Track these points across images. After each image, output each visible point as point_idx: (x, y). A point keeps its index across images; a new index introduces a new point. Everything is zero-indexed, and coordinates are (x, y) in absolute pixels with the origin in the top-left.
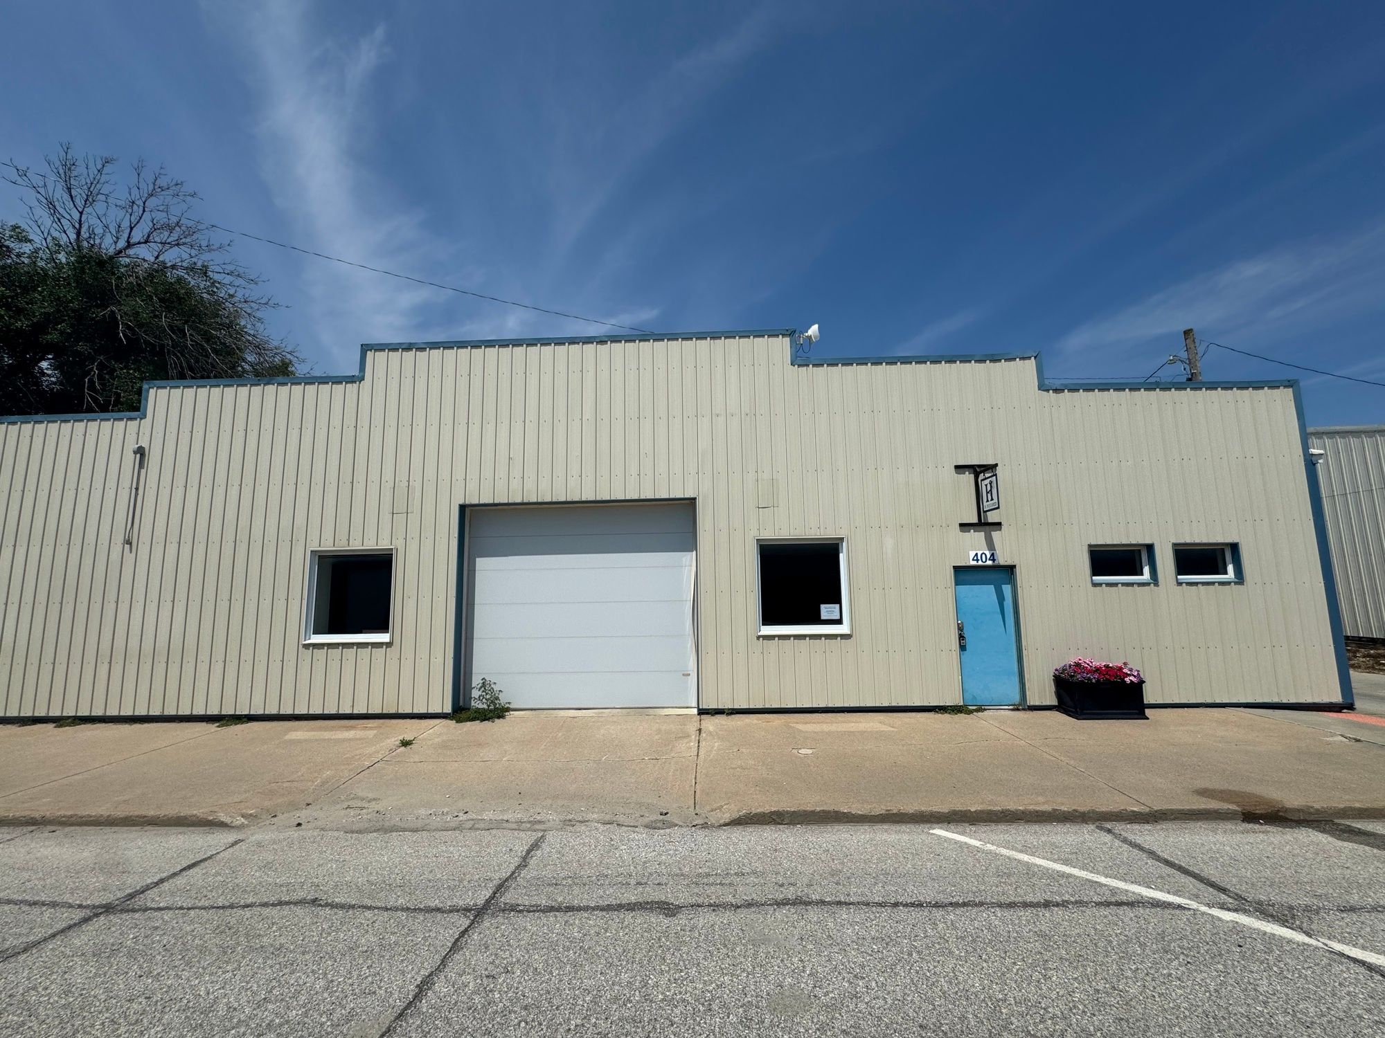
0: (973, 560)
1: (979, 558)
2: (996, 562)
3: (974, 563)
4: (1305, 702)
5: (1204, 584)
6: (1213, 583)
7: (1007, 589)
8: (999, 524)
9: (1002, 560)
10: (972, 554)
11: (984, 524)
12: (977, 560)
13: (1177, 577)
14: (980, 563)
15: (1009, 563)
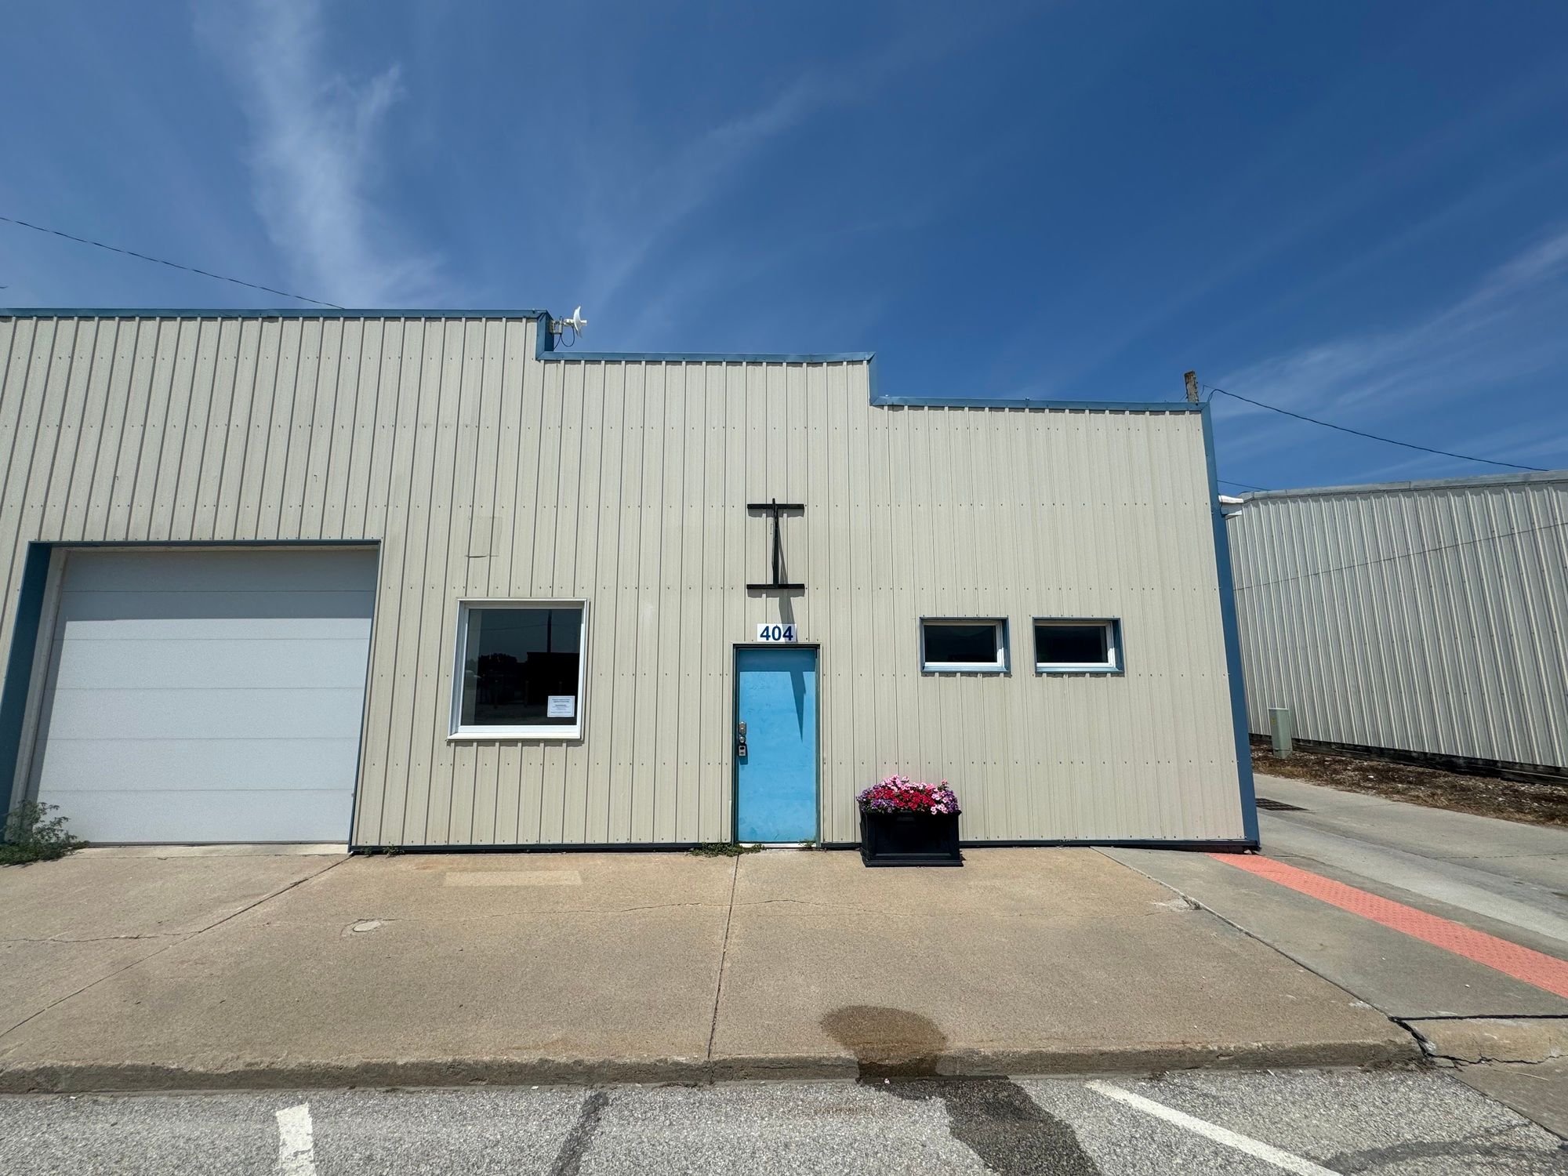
0: (762, 636)
1: (770, 633)
2: (793, 640)
3: (763, 640)
4: (1196, 839)
5: (1071, 674)
6: (1083, 674)
7: (809, 677)
8: (801, 587)
9: (802, 638)
10: (761, 628)
11: (781, 587)
12: (768, 637)
13: (1036, 665)
14: (771, 640)
15: (812, 641)
